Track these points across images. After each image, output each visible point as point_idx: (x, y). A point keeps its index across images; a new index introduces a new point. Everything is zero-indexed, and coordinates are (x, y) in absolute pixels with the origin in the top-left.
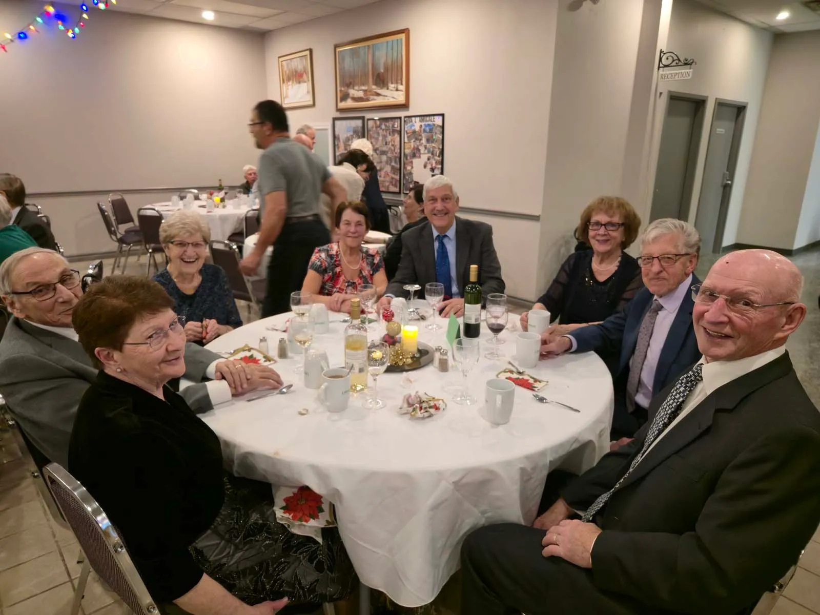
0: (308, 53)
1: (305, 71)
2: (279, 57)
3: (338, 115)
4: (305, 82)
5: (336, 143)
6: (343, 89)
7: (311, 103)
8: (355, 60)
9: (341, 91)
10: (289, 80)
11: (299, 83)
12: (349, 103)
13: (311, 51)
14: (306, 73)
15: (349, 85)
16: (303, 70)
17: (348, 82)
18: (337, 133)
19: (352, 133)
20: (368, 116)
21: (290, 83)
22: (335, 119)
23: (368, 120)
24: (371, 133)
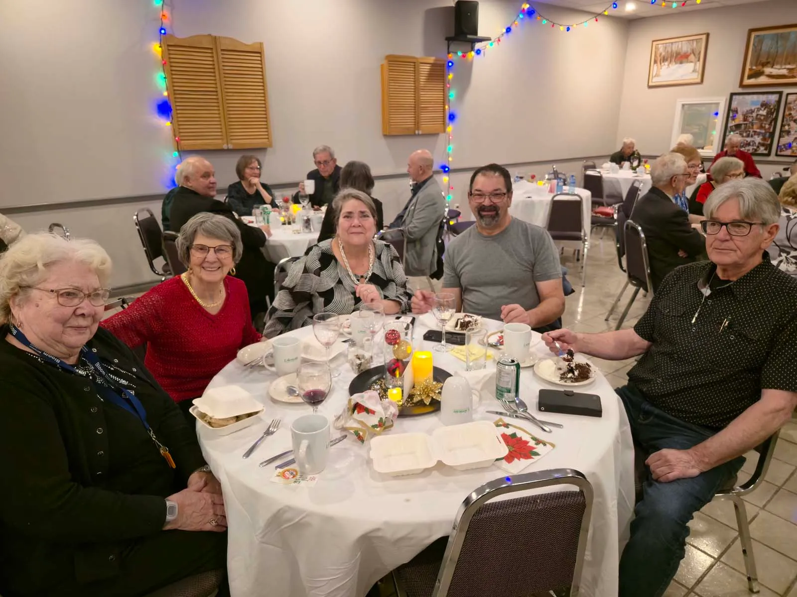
0: (704, 37)
1: (693, 52)
2: (653, 41)
3: (741, 90)
4: (691, 62)
5: (731, 115)
6: (754, 68)
7: (699, 80)
8: (779, 43)
9: (750, 69)
10: (664, 59)
11: (681, 63)
12: (762, 80)
13: (708, 35)
14: (694, 55)
15: (764, 65)
16: (689, 51)
17: (764, 60)
18: (734, 105)
19: (759, 106)
20: (786, 91)
21: (666, 63)
22: (732, 95)
23: (788, 94)
24: (791, 106)
